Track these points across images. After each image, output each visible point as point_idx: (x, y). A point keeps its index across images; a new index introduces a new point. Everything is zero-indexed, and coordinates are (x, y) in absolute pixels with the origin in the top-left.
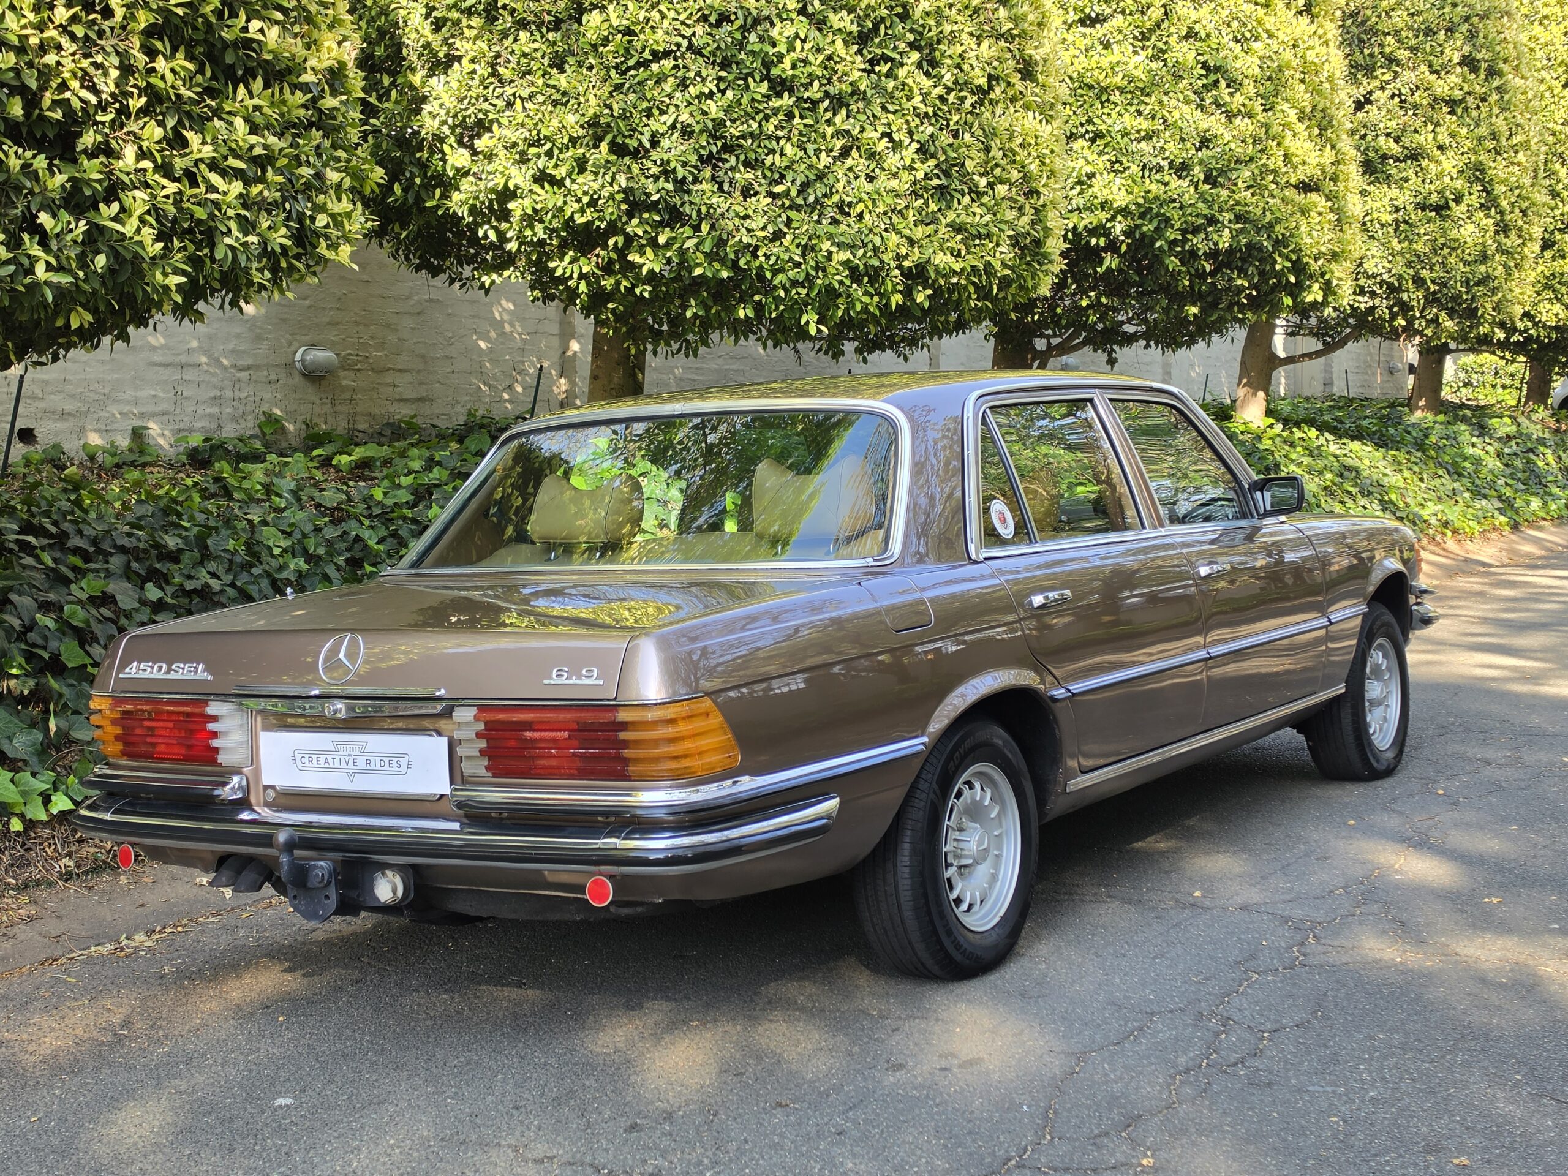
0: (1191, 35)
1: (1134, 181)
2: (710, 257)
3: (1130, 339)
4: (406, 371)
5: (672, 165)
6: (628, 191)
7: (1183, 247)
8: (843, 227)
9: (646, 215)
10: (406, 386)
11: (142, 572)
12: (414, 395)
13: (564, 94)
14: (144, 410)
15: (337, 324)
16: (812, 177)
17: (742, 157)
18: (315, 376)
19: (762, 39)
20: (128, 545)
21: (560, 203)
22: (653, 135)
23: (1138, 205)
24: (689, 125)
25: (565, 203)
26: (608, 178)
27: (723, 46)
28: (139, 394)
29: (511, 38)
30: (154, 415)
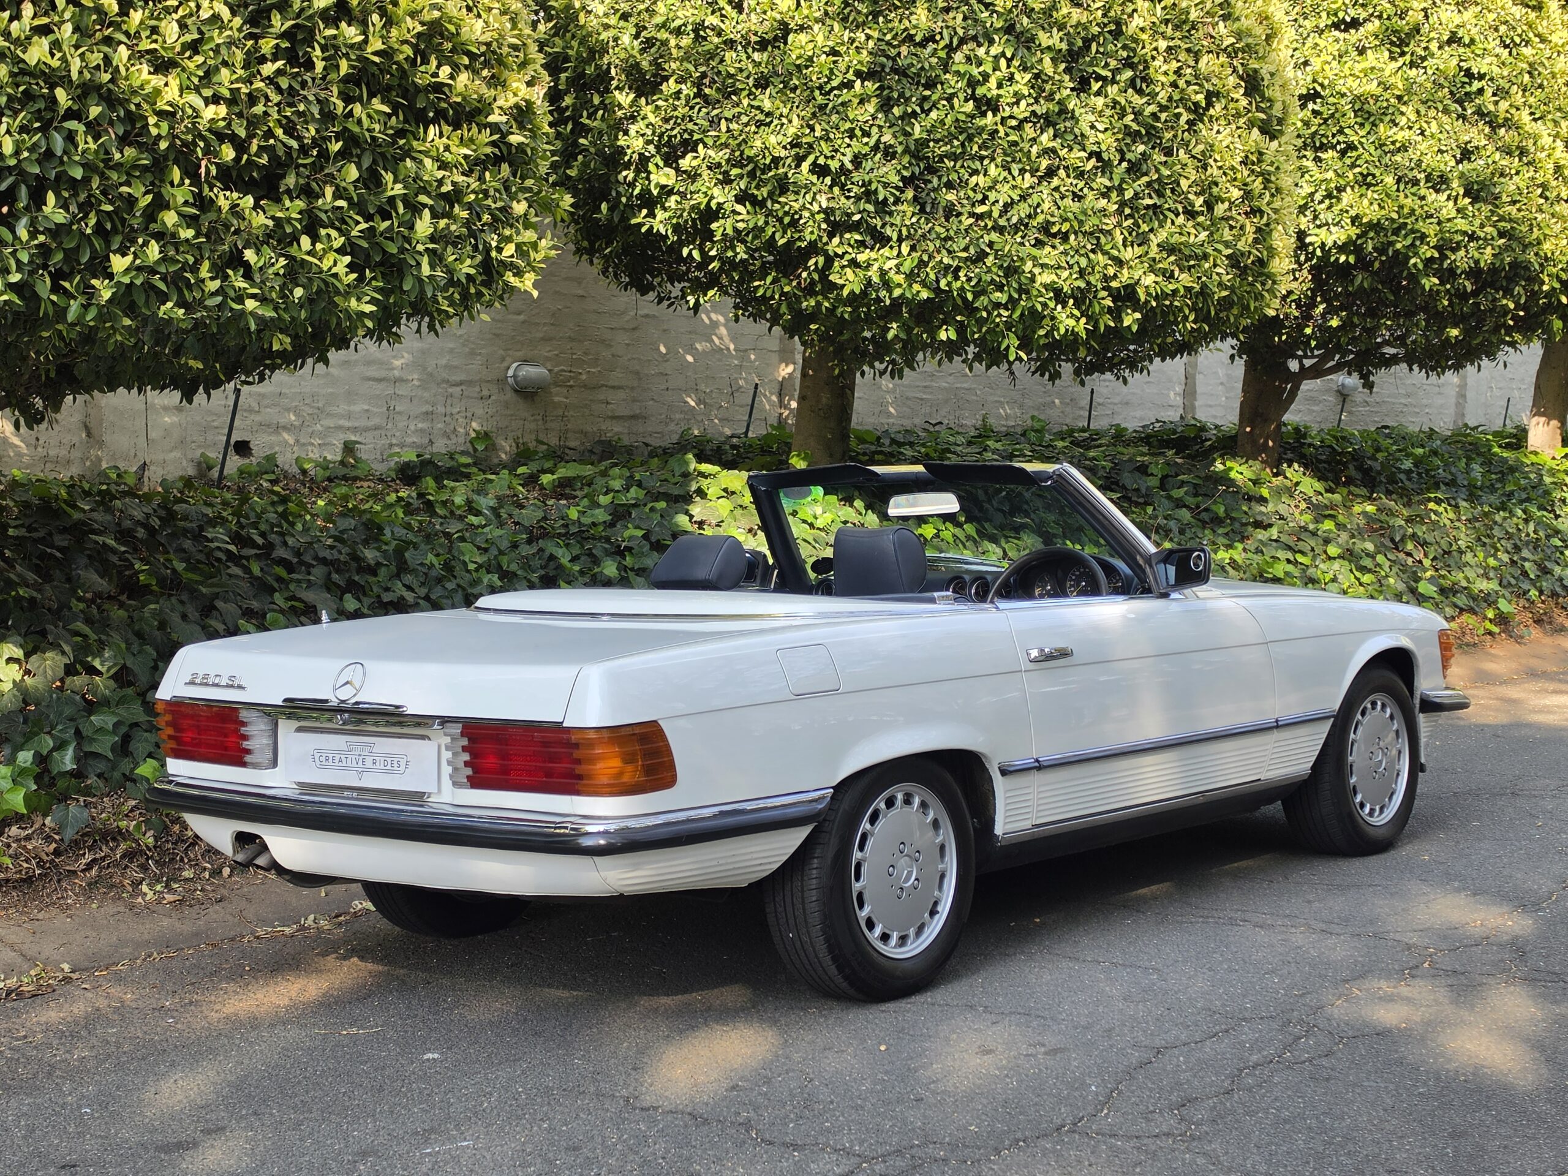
0: (1454, 39)
1: (1388, 195)
2: (911, 277)
3: (1389, 362)
4: (620, 388)
5: (873, 187)
6: (828, 212)
7: (1441, 265)
8: (1048, 249)
9: (847, 236)
10: (619, 403)
11: (341, 583)
12: (627, 412)
13: (768, 114)
14: (356, 424)
15: (550, 339)
16: (1016, 198)
17: (945, 179)
18: (527, 392)
19: (968, 59)
20: (329, 557)
21: (761, 223)
22: (856, 157)
23: (1393, 220)
24: (891, 146)
25: (767, 223)
26: (809, 197)
27: (927, 66)
28: (352, 408)
29: (717, 59)
30: (367, 429)
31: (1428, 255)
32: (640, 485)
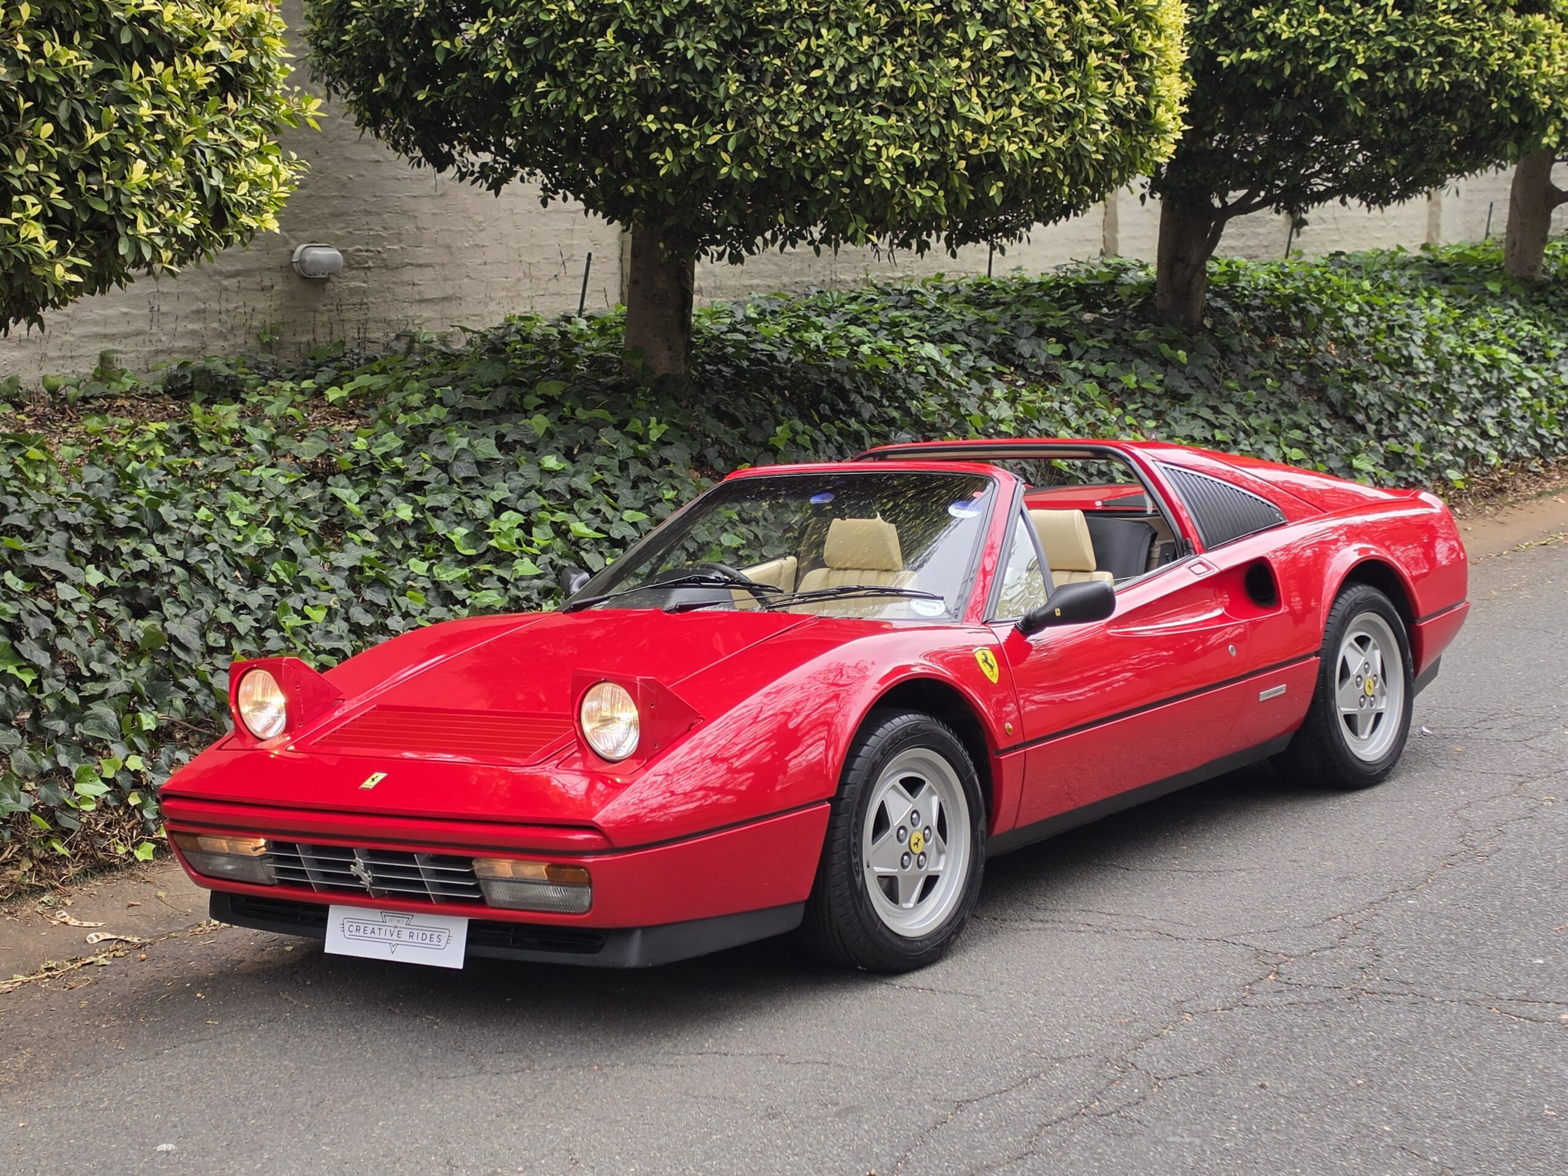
3: (1321, 197)
4: (427, 266)
7: (1372, 87)
8: (894, 117)
9: (664, 109)
10: (427, 283)
11: (85, 550)
12: (437, 294)
14: (114, 330)
15: (343, 214)
17: (772, 42)
18: (317, 279)
20: (71, 521)
21: (562, 97)
23: (1313, 37)
28: (108, 312)
30: (126, 336)
31: (1356, 76)
32: (440, 401)
